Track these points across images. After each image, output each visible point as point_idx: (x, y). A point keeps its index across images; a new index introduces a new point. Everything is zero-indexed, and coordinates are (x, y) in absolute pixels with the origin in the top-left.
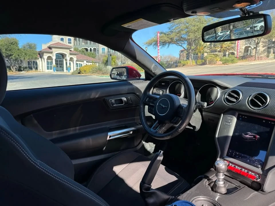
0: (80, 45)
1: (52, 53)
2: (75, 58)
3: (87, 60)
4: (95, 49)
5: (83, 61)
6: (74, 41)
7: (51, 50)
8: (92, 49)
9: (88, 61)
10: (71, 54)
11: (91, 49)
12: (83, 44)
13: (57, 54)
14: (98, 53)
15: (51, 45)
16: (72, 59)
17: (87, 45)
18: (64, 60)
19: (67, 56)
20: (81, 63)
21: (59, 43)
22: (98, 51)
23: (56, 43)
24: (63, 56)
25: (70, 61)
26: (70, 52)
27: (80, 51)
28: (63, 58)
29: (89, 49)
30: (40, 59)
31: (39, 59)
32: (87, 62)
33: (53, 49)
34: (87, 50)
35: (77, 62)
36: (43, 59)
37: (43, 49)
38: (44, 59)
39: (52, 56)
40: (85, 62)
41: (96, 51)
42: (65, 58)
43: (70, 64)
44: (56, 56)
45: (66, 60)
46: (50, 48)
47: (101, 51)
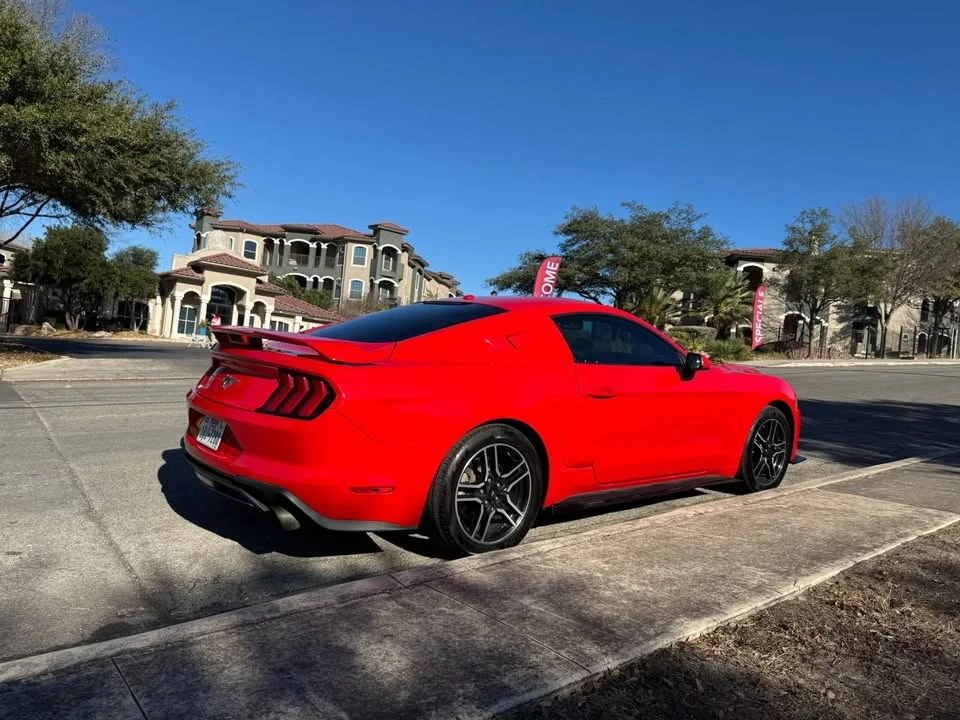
0: (284, 265)
1: (200, 283)
2: (270, 304)
3: (306, 313)
4: (328, 283)
5: (293, 317)
6: (265, 251)
7: (200, 275)
8: (321, 280)
9: (307, 317)
10: (258, 292)
11: (316, 279)
12: (290, 263)
13: (216, 287)
14: (338, 294)
15: (203, 259)
16: (260, 308)
17: (303, 268)
18: (235, 307)
19: (248, 296)
20: (284, 320)
21: (225, 255)
22: (339, 288)
23: (218, 256)
24: (234, 294)
25: (252, 312)
26: (259, 285)
27: (280, 284)
28: (233, 304)
29: (310, 279)
30: (159, 298)
31: (155, 297)
32: (304, 320)
33: (207, 274)
34: (302, 281)
35: (275, 318)
36: (168, 301)
37: (174, 268)
38: (173, 300)
39: (198, 292)
40: (299, 319)
41: (331, 289)
42: (239, 303)
43: (252, 319)
44: (213, 293)
45: (242, 309)
46: (197, 267)
47: (349, 290)
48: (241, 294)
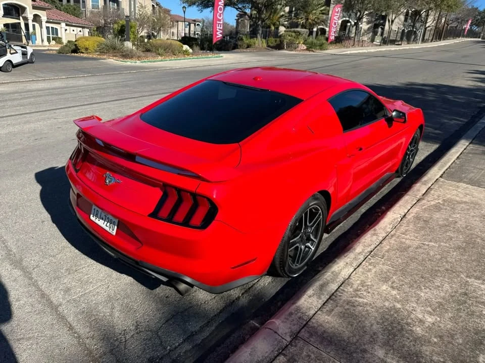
2: (43, 15)
3: (68, 21)
5: (59, 23)
9: (68, 23)
10: (34, 8)
13: (5, 4)
14: (84, 7)
16: (37, 19)
18: (21, 18)
19: (28, 10)
20: (55, 26)
24: (18, 9)
25: (33, 21)
26: (33, 3)
28: (19, 16)
32: (67, 25)
35: (48, 25)
40: (63, 25)
41: (79, 2)
42: (23, 15)
43: (34, 26)
44: (4, 9)
45: (26, 19)
47: (91, 4)
48: (24, 9)
